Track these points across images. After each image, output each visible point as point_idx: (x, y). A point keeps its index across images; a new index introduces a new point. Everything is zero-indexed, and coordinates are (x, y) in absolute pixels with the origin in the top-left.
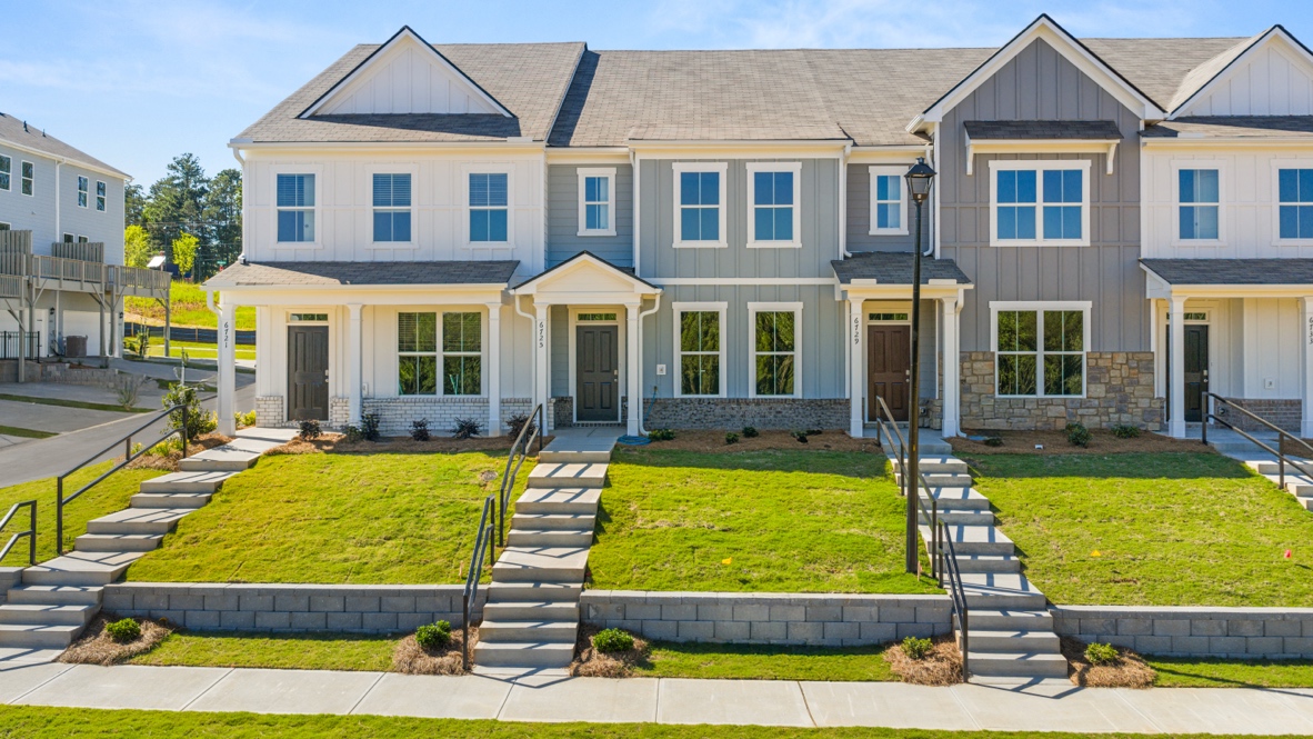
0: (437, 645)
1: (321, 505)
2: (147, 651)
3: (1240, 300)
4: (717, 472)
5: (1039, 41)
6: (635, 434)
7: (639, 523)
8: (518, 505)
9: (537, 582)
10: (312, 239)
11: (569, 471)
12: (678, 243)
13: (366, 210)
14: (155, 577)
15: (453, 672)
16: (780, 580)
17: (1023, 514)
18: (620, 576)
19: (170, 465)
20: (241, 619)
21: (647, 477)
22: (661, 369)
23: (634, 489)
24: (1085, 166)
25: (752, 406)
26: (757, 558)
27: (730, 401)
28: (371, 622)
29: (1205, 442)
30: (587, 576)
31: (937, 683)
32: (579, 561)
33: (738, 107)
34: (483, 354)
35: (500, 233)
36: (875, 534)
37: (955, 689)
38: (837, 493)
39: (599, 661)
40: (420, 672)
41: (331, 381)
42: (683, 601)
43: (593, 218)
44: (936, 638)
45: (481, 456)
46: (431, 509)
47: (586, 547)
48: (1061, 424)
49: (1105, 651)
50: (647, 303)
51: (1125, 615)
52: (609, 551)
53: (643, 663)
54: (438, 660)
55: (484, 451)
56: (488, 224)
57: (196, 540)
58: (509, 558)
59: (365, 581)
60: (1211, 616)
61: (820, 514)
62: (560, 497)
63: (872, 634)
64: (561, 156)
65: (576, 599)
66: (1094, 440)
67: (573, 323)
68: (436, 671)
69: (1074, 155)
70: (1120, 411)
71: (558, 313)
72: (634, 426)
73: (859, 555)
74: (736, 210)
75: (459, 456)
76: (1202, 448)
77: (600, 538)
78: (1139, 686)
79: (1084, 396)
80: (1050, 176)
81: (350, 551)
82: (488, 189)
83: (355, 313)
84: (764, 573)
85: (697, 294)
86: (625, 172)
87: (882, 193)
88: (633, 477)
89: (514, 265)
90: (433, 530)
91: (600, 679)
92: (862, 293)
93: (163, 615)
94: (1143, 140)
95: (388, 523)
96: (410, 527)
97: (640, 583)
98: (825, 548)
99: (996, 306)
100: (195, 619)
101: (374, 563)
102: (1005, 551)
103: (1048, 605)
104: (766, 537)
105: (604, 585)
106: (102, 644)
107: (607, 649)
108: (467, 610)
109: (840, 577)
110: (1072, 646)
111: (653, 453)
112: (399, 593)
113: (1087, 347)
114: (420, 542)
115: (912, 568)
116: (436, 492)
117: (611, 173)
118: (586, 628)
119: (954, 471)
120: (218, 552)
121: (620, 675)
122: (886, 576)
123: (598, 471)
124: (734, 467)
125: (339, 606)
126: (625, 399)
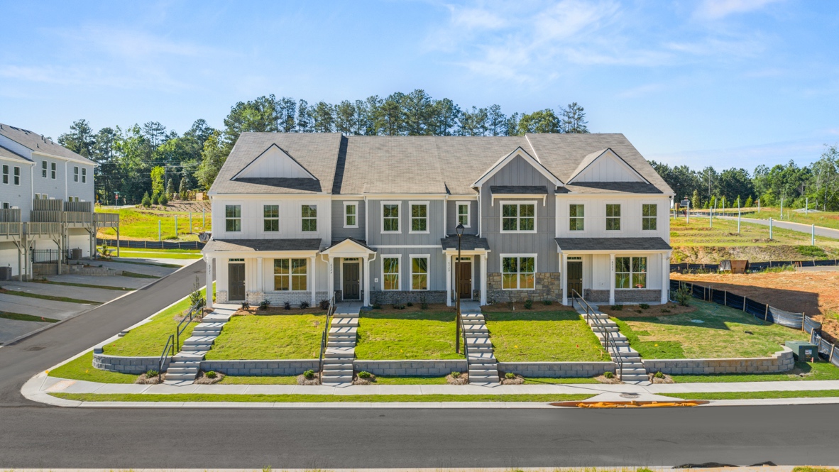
0: (310, 377)
1: (262, 335)
2: (220, 380)
3: (592, 255)
4: (397, 320)
5: (518, 156)
6: (367, 306)
7: (370, 339)
8: (330, 334)
9: (339, 358)
10: (240, 230)
11: (345, 321)
12: (383, 232)
13: (261, 219)
14: (214, 357)
15: (316, 384)
16: (416, 356)
17: (499, 334)
18: (365, 355)
19: (199, 320)
20: (246, 371)
21: (372, 323)
22: (376, 280)
23: (368, 327)
24: (535, 203)
25: (411, 294)
26: (409, 350)
27: (402, 292)
28: (287, 371)
29: (573, 307)
30: (355, 356)
31: (460, 384)
32: (352, 351)
33: (406, 172)
34: (307, 275)
35: (314, 228)
36: (448, 341)
37: (465, 386)
38: (438, 328)
39: (360, 380)
40: (307, 384)
41: (246, 285)
42: (385, 363)
43: (350, 221)
44: (462, 373)
45: (312, 316)
46: (300, 335)
47: (353, 347)
48: (526, 299)
49: (510, 375)
50: (371, 256)
51: (519, 365)
52: (360, 348)
53: (373, 381)
54: (312, 381)
55: (312, 314)
56: (309, 224)
57: (223, 347)
58: (329, 351)
59: (283, 358)
60: (545, 365)
61: (431, 335)
62: (343, 330)
63: (443, 372)
64: (337, 197)
65: (352, 363)
66: (533, 306)
67: (342, 262)
68: (311, 384)
69: (531, 199)
70: (548, 294)
71: (336, 260)
72: (367, 303)
73: (442, 348)
74: (405, 219)
75: (304, 316)
76: (571, 309)
77: (358, 344)
78: (518, 384)
79: (534, 289)
80: (523, 207)
81: (276, 350)
82: (309, 211)
83: (260, 260)
84: (411, 354)
85: (390, 251)
86: (362, 203)
87: (461, 212)
88: (368, 322)
89: (319, 240)
90: (302, 342)
91: (361, 386)
92: (451, 253)
93: (221, 370)
94: (556, 194)
95: (286, 340)
96: (294, 341)
97: (372, 358)
98: (431, 346)
99: (502, 256)
100: (231, 371)
101: (285, 353)
102: (488, 346)
103: (497, 361)
104: (412, 343)
105: (360, 358)
106: (204, 378)
107: (363, 377)
108: (319, 367)
109: (434, 355)
110: (502, 374)
111: (374, 313)
112: (296, 362)
113: (536, 271)
114: (298, 347)
115: (457, 352)
116: (301, 329)
117: (356, 204)
118: (355, 372)
119: (479, 319)
120: (232, 351)
121: (367, 384)
122: (449, 354)
123: (355, 321)
124: (403, 318)
125: (277, 366)
126: (363, 291)
